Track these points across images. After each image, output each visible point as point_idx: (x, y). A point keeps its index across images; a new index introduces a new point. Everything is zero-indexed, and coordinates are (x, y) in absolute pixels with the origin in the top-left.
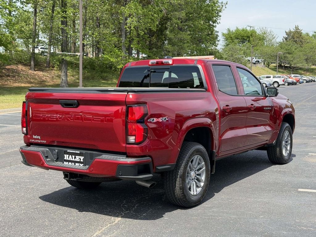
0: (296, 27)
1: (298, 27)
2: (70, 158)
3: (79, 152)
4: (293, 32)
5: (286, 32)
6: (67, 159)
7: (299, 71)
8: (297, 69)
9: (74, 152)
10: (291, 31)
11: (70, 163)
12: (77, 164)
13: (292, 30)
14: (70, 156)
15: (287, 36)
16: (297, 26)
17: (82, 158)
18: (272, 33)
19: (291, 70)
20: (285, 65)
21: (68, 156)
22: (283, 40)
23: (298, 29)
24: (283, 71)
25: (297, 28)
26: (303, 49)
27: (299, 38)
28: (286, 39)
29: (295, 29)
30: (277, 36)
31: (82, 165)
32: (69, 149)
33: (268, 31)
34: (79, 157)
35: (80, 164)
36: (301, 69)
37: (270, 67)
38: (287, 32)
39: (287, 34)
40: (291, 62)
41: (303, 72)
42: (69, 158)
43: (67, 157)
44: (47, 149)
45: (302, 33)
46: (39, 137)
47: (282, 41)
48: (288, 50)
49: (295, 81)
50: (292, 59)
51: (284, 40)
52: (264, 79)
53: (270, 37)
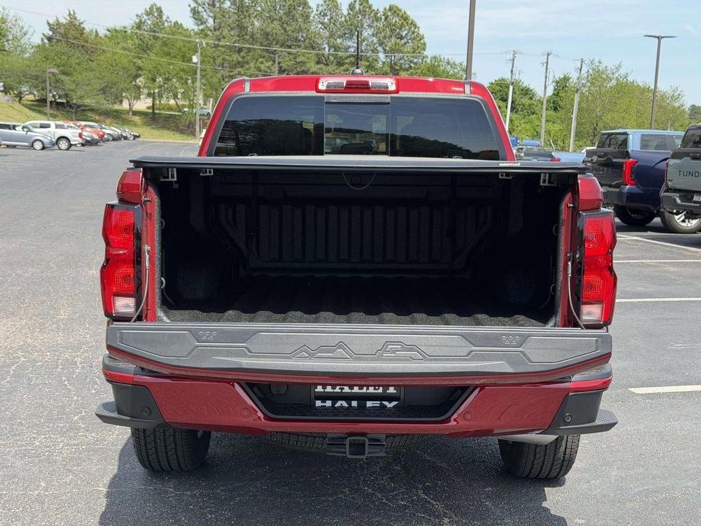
0: (70, 14)
1: (74, 14)
4: (64, 25)
5: (48, 23)
7: (89, 115)
8: (84, 110)
10: (59, 22)
13: (62, 21)
15: (51, 33)
16: (72, 13)
18: (19, 21)
19: (73, 111)
20: (59, 101)
22: (42, 40)
23: (76, 19)
24: (55, 113)
25: (72, 16)
26: (94, 65)
27: (79, 39)
28: (50, 39)
29: (68, 18)
30: (32, 30)
33: (11, 17)
36: (92, 110)
37: (22, 102)
38: (51, 22)
39: (51, 29)
40: (72, 93)
41: (97, 118)
45: (84, 29)
47: (40, 43)
48: (63, 65)
49: (96, 137)
50: (73, 87)
51: (46, 41)
52: (35, 130)
53: (16, 31)
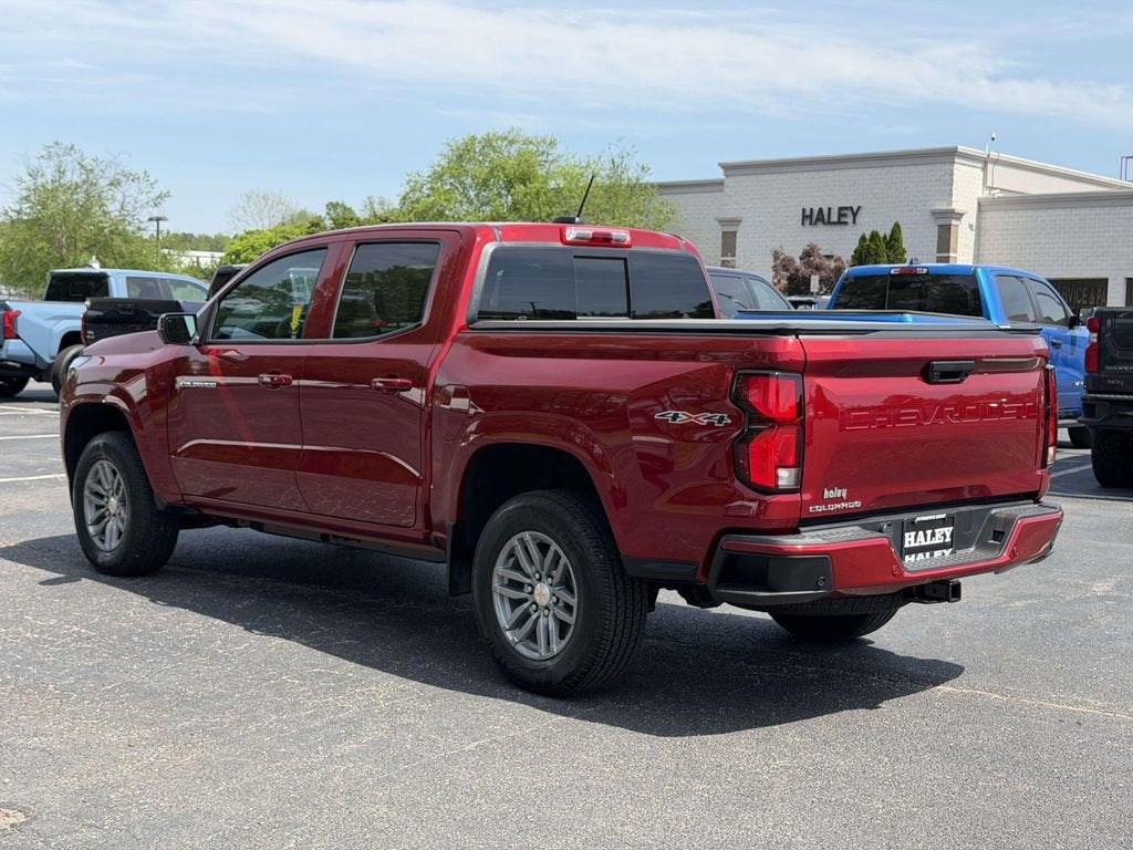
2: (921, 541)
3: (944, 516)
6: (913, 545)
9: (933, 517)
11: (921, 556)
12: (937, 553)
14: (921, 533)
17: (948, 531)
21: (913, 534)
31: (947, 552)
32: (919, 513)
34: (942, 530)
35: (945, 551)
42: (915, 542)
43: (912, 539)
44: (857, 528)
46: (843, 493)
